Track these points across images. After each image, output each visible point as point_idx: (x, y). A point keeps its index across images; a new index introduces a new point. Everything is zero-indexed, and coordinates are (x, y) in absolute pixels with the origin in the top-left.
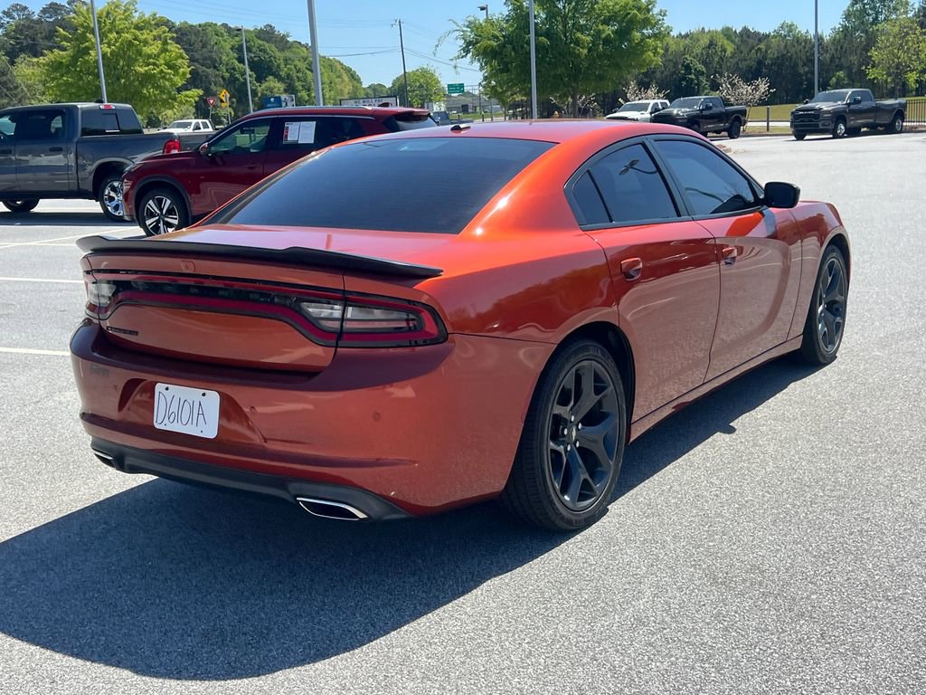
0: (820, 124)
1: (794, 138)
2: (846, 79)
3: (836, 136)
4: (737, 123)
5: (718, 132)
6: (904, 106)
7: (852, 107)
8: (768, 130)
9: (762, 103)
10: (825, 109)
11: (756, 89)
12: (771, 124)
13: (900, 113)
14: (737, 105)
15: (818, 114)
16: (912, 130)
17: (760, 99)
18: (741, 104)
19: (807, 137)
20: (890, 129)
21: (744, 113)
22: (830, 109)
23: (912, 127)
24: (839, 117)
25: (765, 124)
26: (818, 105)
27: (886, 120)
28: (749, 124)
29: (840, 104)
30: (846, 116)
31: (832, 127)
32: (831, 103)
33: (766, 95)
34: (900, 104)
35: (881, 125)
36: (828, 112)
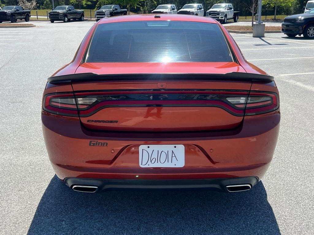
0: (59, 17)
1: (50, 22)
2: (49, 2)
3: (65, 22)
4: (28, 16)
5: (21, 19)
6: (83, 12)
7: (69, 12)
8: (38, 19)
9: (34, 9)
10: (60, 12)
11: (32, 4)
12: (38, 17)
13: (82, 14)
14: (26, 9)
15: (58, 14)
16: (86, 20)
17: (34, 8)
18: (27, 9)
19: (55, 22)
20: (80, 20)
21: (30, 12)
22: (62, 12)
23: (86, 19)
24: (65, 15)
25: (36, 17)
26: (58, 11)
27: (79, 16)
28: (31, 17)
29: (64, 11)
30: (67, 15)
31: (63, 18)
32: (62, 10)
33: (36, 7)
34: (82, 11)
35: (77, 18)
36: (62, 13)
